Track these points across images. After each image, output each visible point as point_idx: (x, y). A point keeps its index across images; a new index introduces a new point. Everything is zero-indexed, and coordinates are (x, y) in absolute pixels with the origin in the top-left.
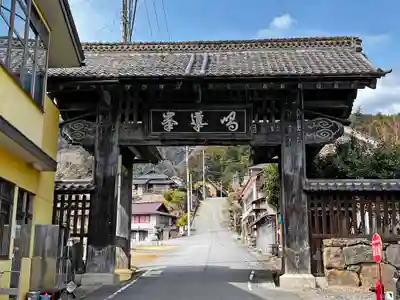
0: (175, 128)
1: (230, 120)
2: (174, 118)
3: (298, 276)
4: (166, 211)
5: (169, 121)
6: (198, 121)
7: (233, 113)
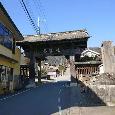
0: (46, 53)
1: (58, 50)
2: (46, 50)
3: (74, 84)
4: (58, 71)
5: (45, 51)
6: (51, 51)
7: (58, 48)
